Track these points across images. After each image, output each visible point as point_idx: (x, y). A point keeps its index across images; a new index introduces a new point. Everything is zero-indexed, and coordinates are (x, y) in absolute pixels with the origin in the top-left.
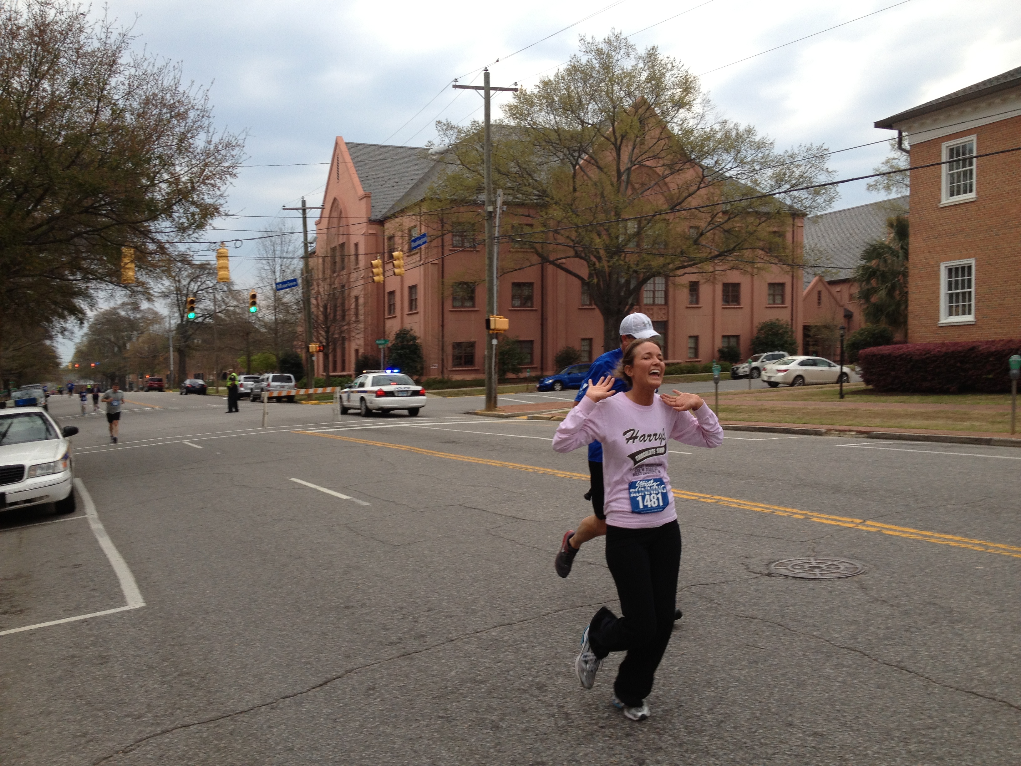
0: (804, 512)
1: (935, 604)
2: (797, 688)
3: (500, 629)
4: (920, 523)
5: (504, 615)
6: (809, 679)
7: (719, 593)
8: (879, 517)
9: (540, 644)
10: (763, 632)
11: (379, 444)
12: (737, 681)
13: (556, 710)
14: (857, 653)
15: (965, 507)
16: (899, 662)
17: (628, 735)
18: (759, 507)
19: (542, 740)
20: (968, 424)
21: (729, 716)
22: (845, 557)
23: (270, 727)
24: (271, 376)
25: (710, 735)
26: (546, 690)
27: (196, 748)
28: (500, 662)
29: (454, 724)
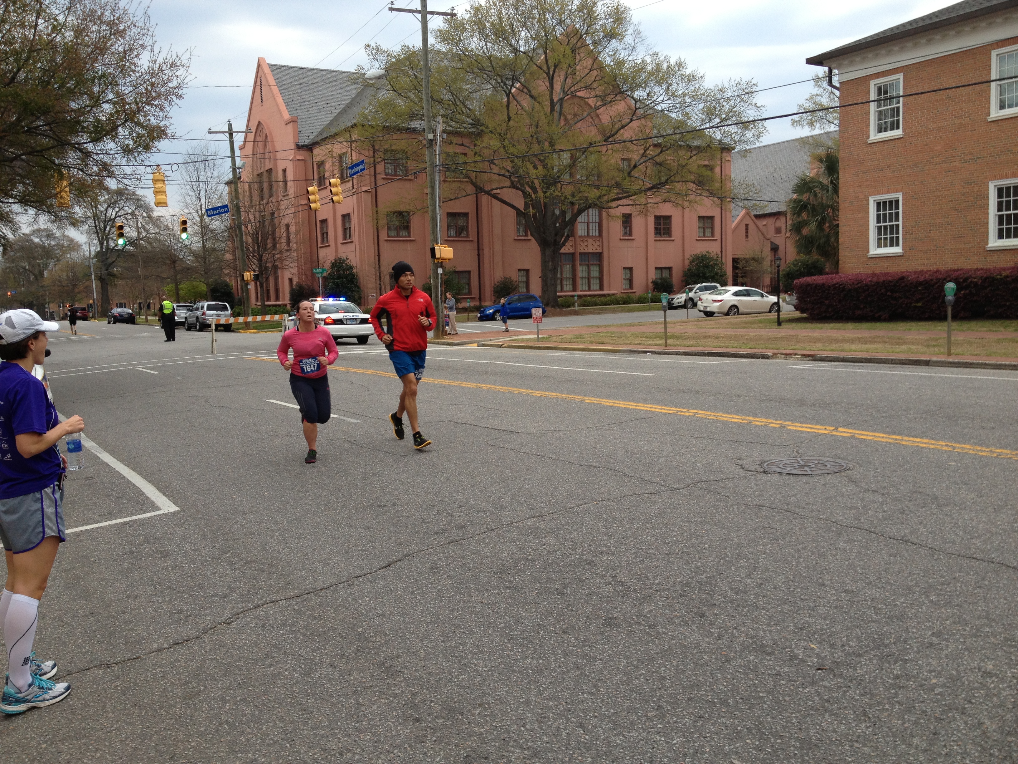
0: (778, 422)
1: (920, 493)
2: (819, 558)
3: (533, 520)
4: (888, 430)
5: (533, 509)
6: (827, 551)
7: (724, 488)
8: (848, 425)
9: (575, 530)
10: (775, 516)
12: (765, 554)
13: (611, 580)
14: (863, 531)
15: (924, 416)
16: (903, 537)
17: (681, 596)
18: (736, 419)
19: (607, 602)
20: (904, 347)
21: (766, 580)
22: (828, 457)
23: (353, 599)
24: (206, 304)
25: (755, 594)
26: (596, 565)
27: (293, 617)
28: (544, 545)
29: (522, 592)
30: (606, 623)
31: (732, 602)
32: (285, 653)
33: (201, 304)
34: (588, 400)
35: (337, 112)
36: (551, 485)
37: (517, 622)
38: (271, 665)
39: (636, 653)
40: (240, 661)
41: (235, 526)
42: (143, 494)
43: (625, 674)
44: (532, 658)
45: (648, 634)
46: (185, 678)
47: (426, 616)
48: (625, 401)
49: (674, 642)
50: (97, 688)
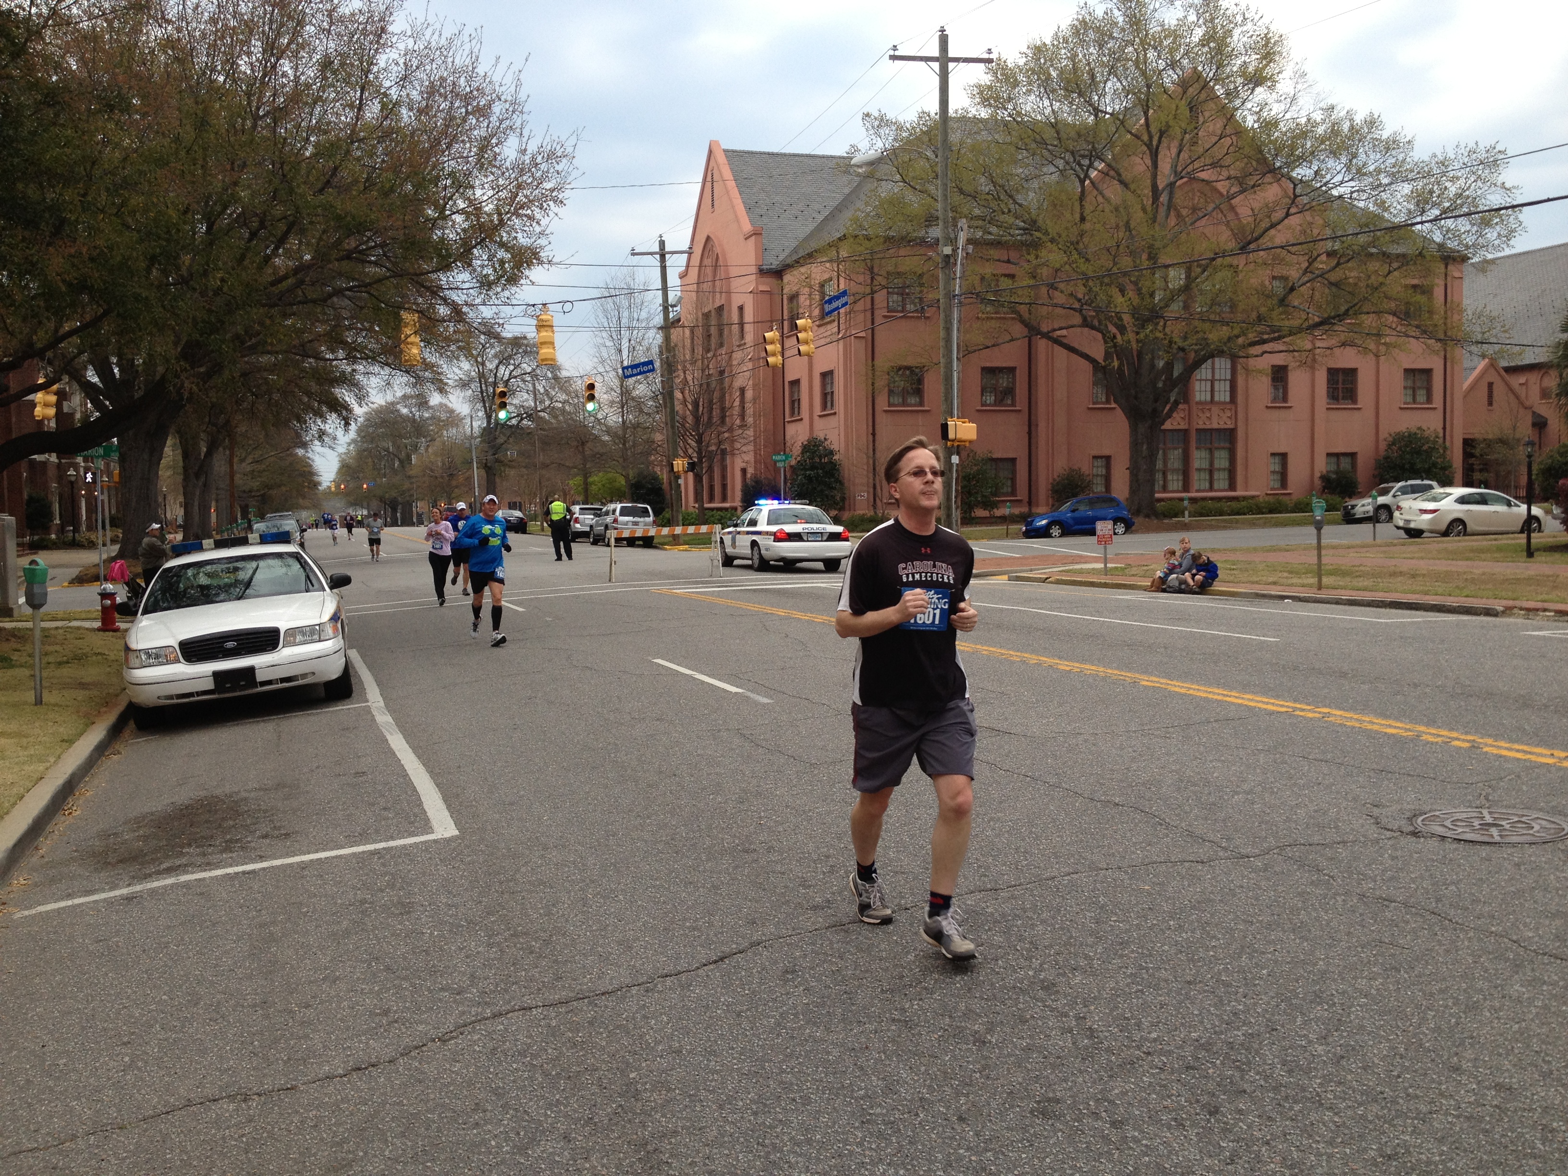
0: (1470, 738)
2: (1465, 1013)
3: (979, 896)
5: (985, 876)
6: (1485, 999)
7: (1332, 859)
9: (1043, 922)
10: (1407, 922)
11: (781, 613)
12: (1366, 996)
13: (1074, 1023)
14: (1565, 963)
17: (1188, 1068)
18: (1395, 728)
19: (1053, 1067)
21: (1354, 1049)
22: (1541, 810)
23: (645, 1017)
24: (619, 506)
25: (1324, 1076)
26: (1057, 992)
27: (542, 1041)
28: (982, 945)
29: (916, 1031)
30: (1037, 1110)
31: (1277, 1088)
32: (505, 1106)
33: (612, 506)
34: (1146, 681)
35: (820, 218)
36: (1031, 833)
37: (889, 1090)
38: (476, 1125)
40: (432, 1111)
41: (523, 869)
42: (421, 805)
44: (889, 1164)
45: (1106, 1139)
46: (344, 1132)
47: (744, 1060)
48: (1210, 685)
49: (1147, 1159)
50: (214, 1135)
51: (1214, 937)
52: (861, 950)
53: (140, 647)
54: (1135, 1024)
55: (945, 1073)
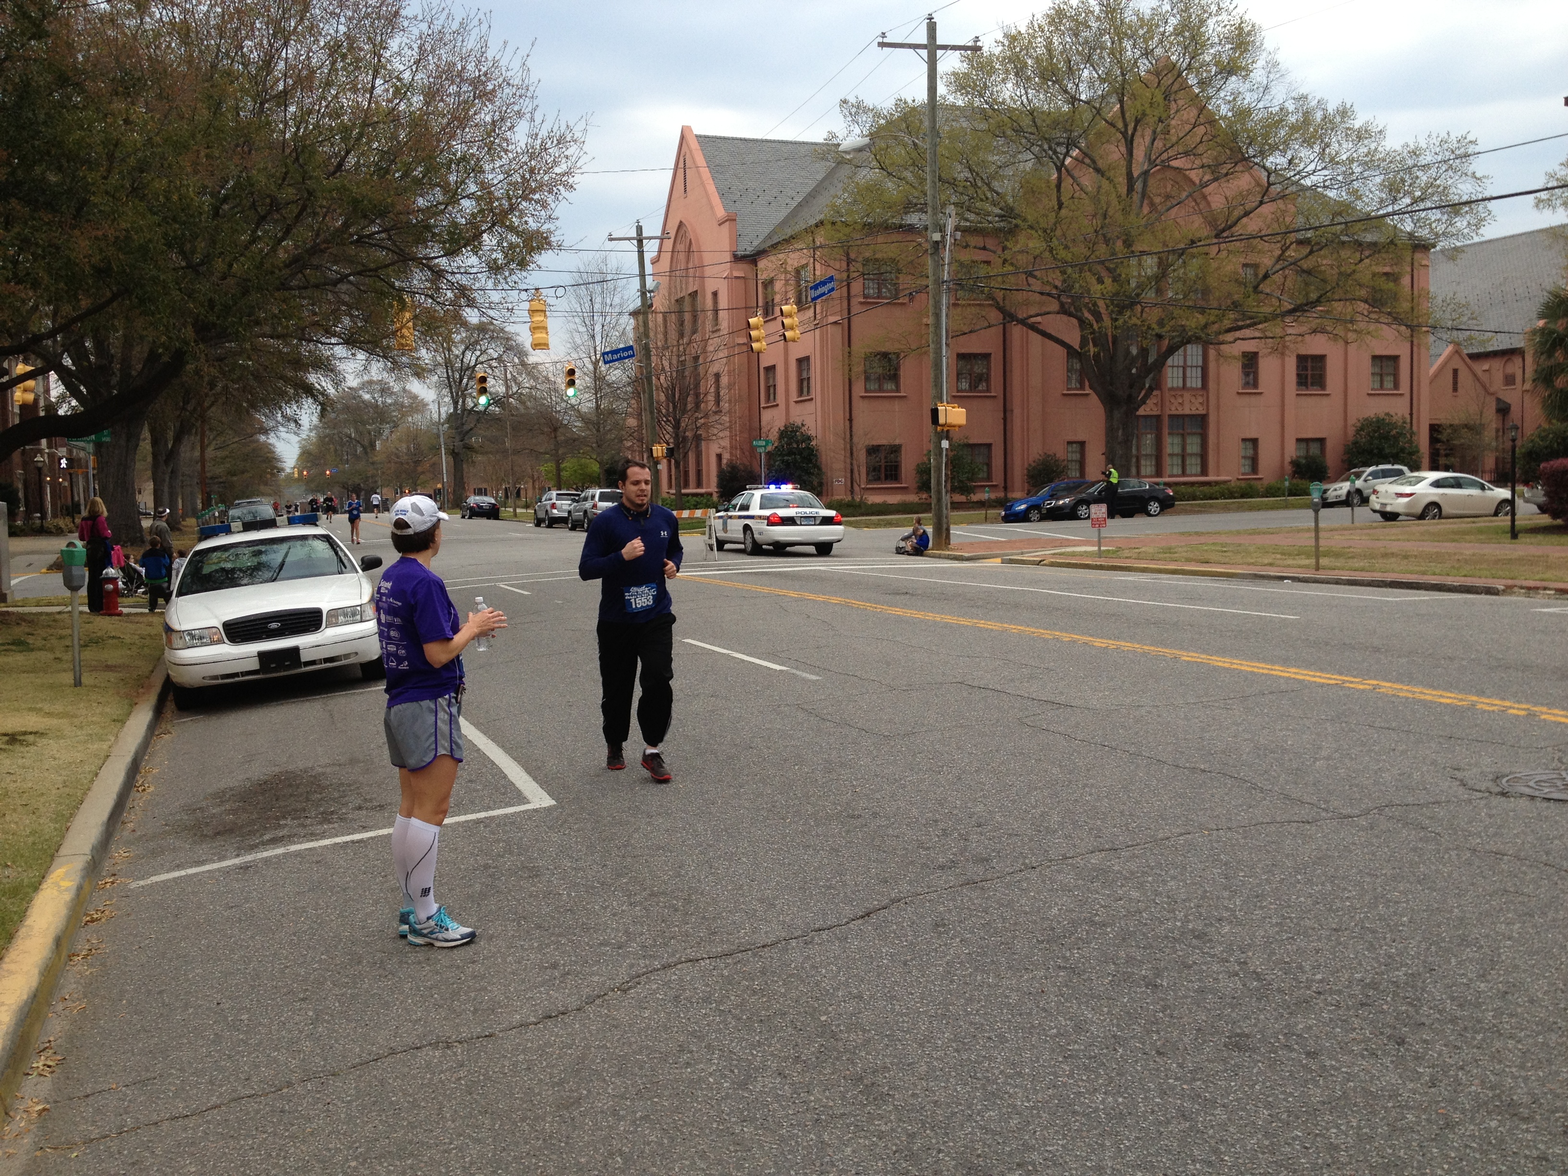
0: (1524, 706)
3: (1101, 855)
5: (1099, 837)
7: (1432, 818)
9: (1173, 878)
10: (1525, 873)
11: (797, 594)
12: (1509, 939)
13: (1237, 968)
17: (1362, 1005)
18: (1448, 698)
19: (1232, 1006)
21: (1514, 986)
23: (813, 967)
24: (598, 492)
25: (1494, 1010)
26: (1211, 941)
27: (721, 989)
28: (1121, 899)
29: (1085, 977)
30: (1231, 1043)
31: (1454, 1020)
32: (708, 1046)
33: (590, 492)
34: (1186, 656)
35: (794, 204)
36: (1129, 797)
38: (688, 1064)
39: (1284, 1099)
40: (640, 1053)
41: (636, 836)
42: (505, 777)
43: (1266, 1135)
44: (1105, 1093)
45: (1304, 1067)
46: (559, 1074)
47: (928, 1005)
48: (1252, 660)
49: (1352, 1084)
50: (431, 1079)
51: (1345, 889)
52: (1002, 905)
53: (183, 628)
54: (1297, 967)
55: (1128, 1013)
